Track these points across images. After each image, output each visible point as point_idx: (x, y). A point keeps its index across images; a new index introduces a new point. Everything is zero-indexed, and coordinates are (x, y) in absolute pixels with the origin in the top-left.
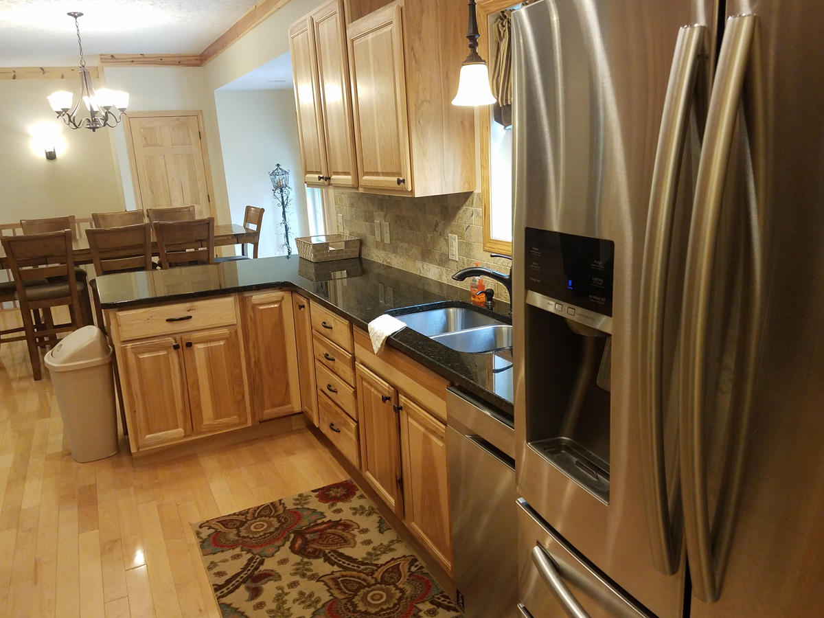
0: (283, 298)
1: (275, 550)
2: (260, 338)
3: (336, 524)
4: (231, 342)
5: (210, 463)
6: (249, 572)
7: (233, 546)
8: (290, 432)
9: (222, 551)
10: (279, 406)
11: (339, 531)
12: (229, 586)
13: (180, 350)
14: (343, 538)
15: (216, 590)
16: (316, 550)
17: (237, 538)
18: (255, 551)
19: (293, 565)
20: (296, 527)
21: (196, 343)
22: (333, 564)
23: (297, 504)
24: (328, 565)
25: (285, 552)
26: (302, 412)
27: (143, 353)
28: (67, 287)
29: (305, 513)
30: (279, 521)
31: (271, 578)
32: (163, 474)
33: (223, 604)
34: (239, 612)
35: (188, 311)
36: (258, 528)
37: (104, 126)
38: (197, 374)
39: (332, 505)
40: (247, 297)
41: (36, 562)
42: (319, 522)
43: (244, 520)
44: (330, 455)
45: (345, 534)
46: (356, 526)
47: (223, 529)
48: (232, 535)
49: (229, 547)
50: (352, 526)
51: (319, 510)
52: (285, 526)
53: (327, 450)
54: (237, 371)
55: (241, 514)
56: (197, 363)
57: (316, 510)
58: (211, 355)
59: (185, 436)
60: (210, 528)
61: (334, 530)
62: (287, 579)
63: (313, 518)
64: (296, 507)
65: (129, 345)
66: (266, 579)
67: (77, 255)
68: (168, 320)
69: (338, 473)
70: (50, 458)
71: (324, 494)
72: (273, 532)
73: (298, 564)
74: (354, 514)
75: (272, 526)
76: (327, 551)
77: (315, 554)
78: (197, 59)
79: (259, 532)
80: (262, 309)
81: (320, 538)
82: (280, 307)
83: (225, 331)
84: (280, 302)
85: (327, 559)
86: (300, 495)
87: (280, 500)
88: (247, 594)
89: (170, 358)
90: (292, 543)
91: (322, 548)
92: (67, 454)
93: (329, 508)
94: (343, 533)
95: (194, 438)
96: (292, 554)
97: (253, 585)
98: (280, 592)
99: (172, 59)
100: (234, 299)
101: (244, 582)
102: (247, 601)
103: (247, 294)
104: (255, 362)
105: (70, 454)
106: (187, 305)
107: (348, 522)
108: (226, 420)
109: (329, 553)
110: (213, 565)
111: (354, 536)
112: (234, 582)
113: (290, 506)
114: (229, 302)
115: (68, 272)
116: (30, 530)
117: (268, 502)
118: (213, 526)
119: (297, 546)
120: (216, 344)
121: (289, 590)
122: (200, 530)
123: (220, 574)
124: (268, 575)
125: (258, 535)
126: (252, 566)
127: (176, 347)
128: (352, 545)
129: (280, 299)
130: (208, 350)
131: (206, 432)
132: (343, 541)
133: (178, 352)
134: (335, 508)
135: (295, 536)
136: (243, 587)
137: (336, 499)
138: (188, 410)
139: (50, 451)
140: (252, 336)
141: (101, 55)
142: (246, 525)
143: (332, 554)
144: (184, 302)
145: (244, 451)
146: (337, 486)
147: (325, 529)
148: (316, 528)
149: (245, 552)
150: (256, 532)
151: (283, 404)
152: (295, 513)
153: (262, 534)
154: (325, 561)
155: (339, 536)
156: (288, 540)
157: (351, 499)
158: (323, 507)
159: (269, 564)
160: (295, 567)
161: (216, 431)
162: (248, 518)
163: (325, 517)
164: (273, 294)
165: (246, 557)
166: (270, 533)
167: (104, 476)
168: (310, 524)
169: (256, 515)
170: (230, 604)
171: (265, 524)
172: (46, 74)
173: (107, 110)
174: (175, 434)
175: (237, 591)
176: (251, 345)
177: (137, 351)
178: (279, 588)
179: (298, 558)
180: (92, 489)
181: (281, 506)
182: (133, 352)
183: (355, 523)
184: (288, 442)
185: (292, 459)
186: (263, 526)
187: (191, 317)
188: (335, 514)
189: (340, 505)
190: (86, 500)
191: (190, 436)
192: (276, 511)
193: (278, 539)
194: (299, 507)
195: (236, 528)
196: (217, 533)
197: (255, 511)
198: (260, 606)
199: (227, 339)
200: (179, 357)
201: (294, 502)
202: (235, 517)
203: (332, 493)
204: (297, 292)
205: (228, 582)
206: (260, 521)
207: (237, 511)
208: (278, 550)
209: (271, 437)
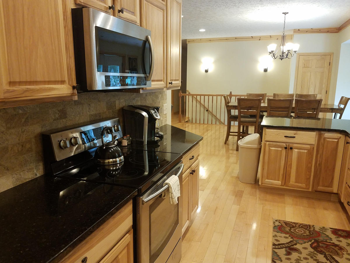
0: (340, 138)
1: (303, 242)
2: (324, 153)
3: (336, 246)
4: (310, 152)
5: (289, 200)
6: (289, 245)
7: (286, 233)
8: (329, 201)
9: (281, 233)
10: (326, 187)
11: (336, 249)
12: (279, 246)
13: (287, 149)
14: (337, 252)
15: (273, 245)
16: (322, 251)
17: (289, 231)
18: (295, 239)
19: (309, 252)
20: (316, 238)
21: (295, 149)
22: (328, 260)
23: (320, 230)
24: (325, 259)
25: (308, 245)
26: (337, 194)
27: (272, 147)
28: (255, 119)
29: (323, 235)
30: (310, 233)
31: (297, 251)
32: (269, 197)
33: (274, 251)
34: (279, 257)
35: (295, 134)
36: (300, 231)
37: (286, 58)
38: (292, 162)
39: (338, 238)
40: (323, 134)
41: (217, 207)
42: (328, 241)
43: (295, 226)
44: (345, 217)
45: (339, 251)
46: (346, 251)
47: (284, 225)
48: (287, 229)
49: (284, 233)
50: (344, 250)
51: (330, 236)
52: (311, 236)
53: (345, 215)
54: (310, 165)
55: (294, 223)
56: (293, 157)
57: (328, 236)
58: (300, 155)
59: (281, 185)
60: (280, 223)
61: (334, 247)
62: (304, 255)
63: (326, 238)
64: (320, 231)
65: (268, 143)
66: (295, 251)
67: (262, 108)
68: (285, 137)
69: (347, 226)
70: (232, 177)
71: (335, 232)
72: (305, 236)
73: (311, 252)
74: (347, 246)
75: (306, 233)
76: (327, 254)
77: (321, 252)
78: (337, 30)
79: (299, 233)
80: (328, 141)
81: (326, 247)
82: (338, 142)
83: (308, 146)
84: (338, 139)
85: (325, 256)
86: (323, 227)
87: (313, 225)
88: (285, 253)
89: (282, 152)
90: (312, 243)
91: (325, 251)
92: (238, 178)
93: (335, 238)
94: (338, 250)
95: (285, 187)
96: (310, 248)
97: (289, 251)
98: (299, 258)
99: (325, 30)
100: (316, 133)
101: (286, 247)
102: (284, 255)
103: (322, 132)
104: (319, 164)
105: (239, 178)
106: (295, 132)
107: (343, 248)
108: (300, 185)
109: (328, 255)
110: (275, 236)
111: (343, 254)
112: (281, 246)
113: (317, 229)
114: (314, 134)
115: (257, 114)
116: (218, 197)
117: (308, 224)
118: (281, 223)
119: (314, 245)
120: (303, 151)
121: (303, 260)
122: (275, 222)
123: (277, 240)
124: (296, 250)
125: (298, 234)
126: (291, 244)
127: (286, 148)
128: (340, 257)
129: (339, 138)
130: (299, 153)
131: (289, 187)
132: (336, 253)
133: (286, 150)
134: (338, 239)
135: (314, 242)
136: (284, 249)
137: (340, 236)
138: (285, 175)
139: (233, 175)
140: (320, 152)
141: (294, 29)
142: (295, 228)
143: (329, 256)
144: (294, 130)
145: (305, 201)
146: (343, 231)
147: (330, 245)
148: (325, 243)
149: (290, 237)
150: (298, 233)
151: (328, 187)
152: (318, 233)
153: (300, 234)
154: (324, 257)
155: (336, 251)
156: (311, 242)
157: (348, 239)
158: (333, 236)
159: (298, 246)
160: (309, 253)
161: (295, 188)
162: (297, 226)
163: (332, 240)
164: (336, 135)
165: (290, 239)
166: (304, 235)
167: (247, 189)
168: (323, 240)
169: (300, 226)
170: (277, 253)
171: (303, 231)
172: (271, 38)
173: (289, 51)
174: (278, 183)
175: (281, 249)
176: (319, 156)
177: (270, 146)
178: (299, 257)
179: (312, 250)
180: (242, 192)
181: (313, 228)
182: (268, 146)
183: (346, 249)
184: (326, 204)
185: (326, 212)
186: (302, 231)
187: (295, 137)
188: (338, 242)
189: (341, 239)
190: (239, 195)
191: (283, 186)
192: (309, 229)
193: (306, 239)
194: (321, 231)
195: (290, 227)
196: (282, 226)
197: (301, 225)
198: (289, 259)
199: (309, 150)
200: (286, 152)
201: (320, 229)
202: (291, 223)
203: (340, 233)
204: (348, 136)
205: (279, 245)
206: (301, 229)
207: (293, 221)
208: (305, 243)
209: (319, 200)
